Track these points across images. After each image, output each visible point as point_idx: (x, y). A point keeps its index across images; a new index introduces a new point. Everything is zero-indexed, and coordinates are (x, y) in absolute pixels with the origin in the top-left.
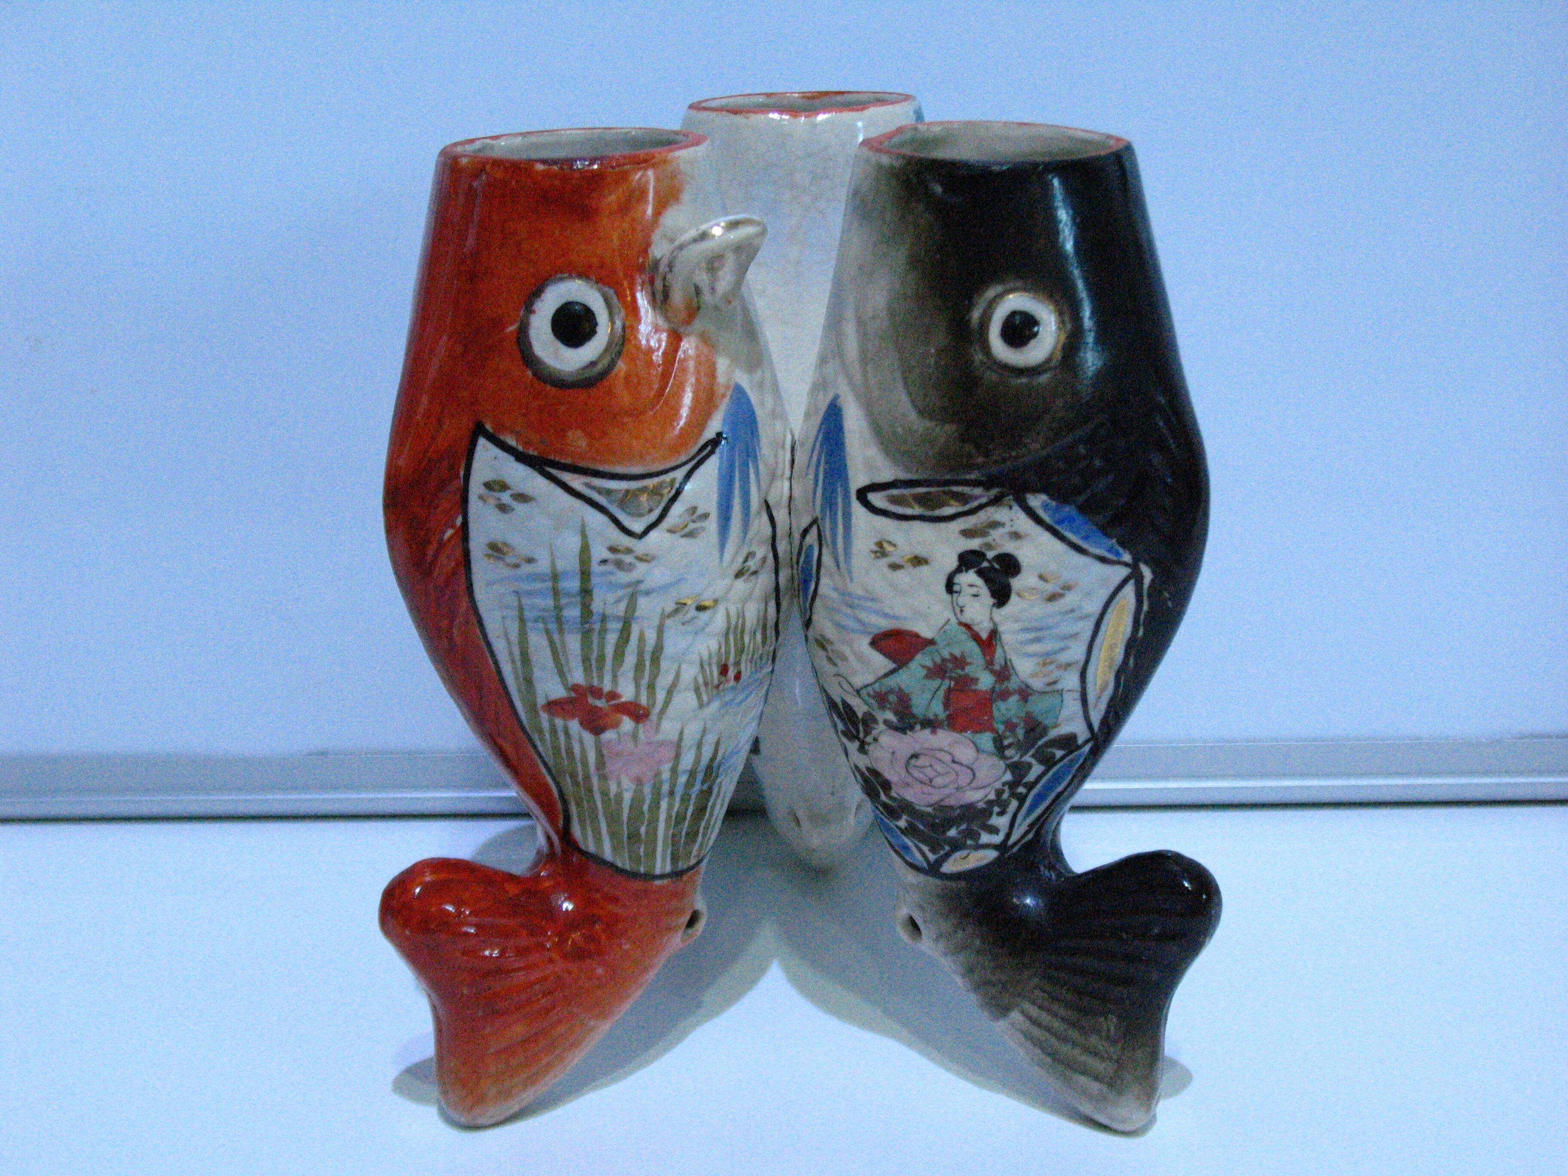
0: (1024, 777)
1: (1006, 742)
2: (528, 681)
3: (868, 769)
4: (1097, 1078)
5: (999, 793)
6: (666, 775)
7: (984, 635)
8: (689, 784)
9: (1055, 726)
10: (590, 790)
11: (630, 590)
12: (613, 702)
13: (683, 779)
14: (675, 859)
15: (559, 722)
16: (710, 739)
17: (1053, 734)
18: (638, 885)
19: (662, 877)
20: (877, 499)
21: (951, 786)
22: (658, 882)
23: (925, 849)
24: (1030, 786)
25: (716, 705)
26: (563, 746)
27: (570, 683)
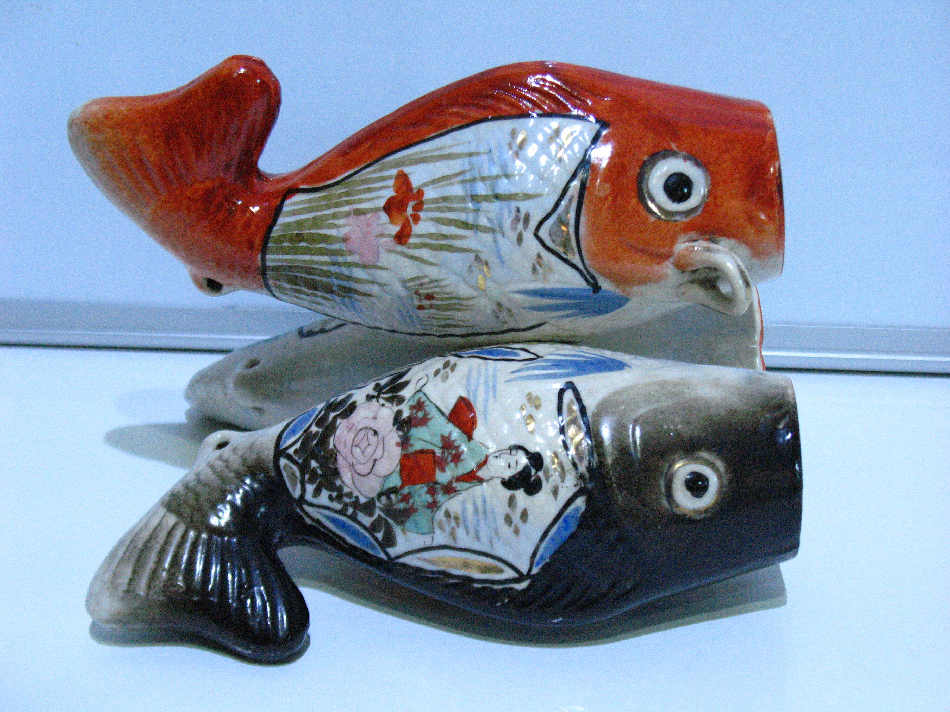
0: (361, 511)
1: (393, 496)
2: (423, 160)
3: (354, 403)
5: (350, 495)
6: (350, 259)
7: (480, 474)
8: (339, 276)
9: (404, 531)
10: (337, 205)
11: (498, 229)
12: (411, 219)
13: (345, 271)
14: (276, 269)
15: (391, 182)
16: (375, 290)
17: (398, 530)
18: (258, 242)
19: (264, 259)
20: (569, 395)
21: (354, 460)
22: (259, 257)
23: (297, 446)
24: (353, 518)
25: (403, 292)
26: (371, 186)
27: (424, 189)
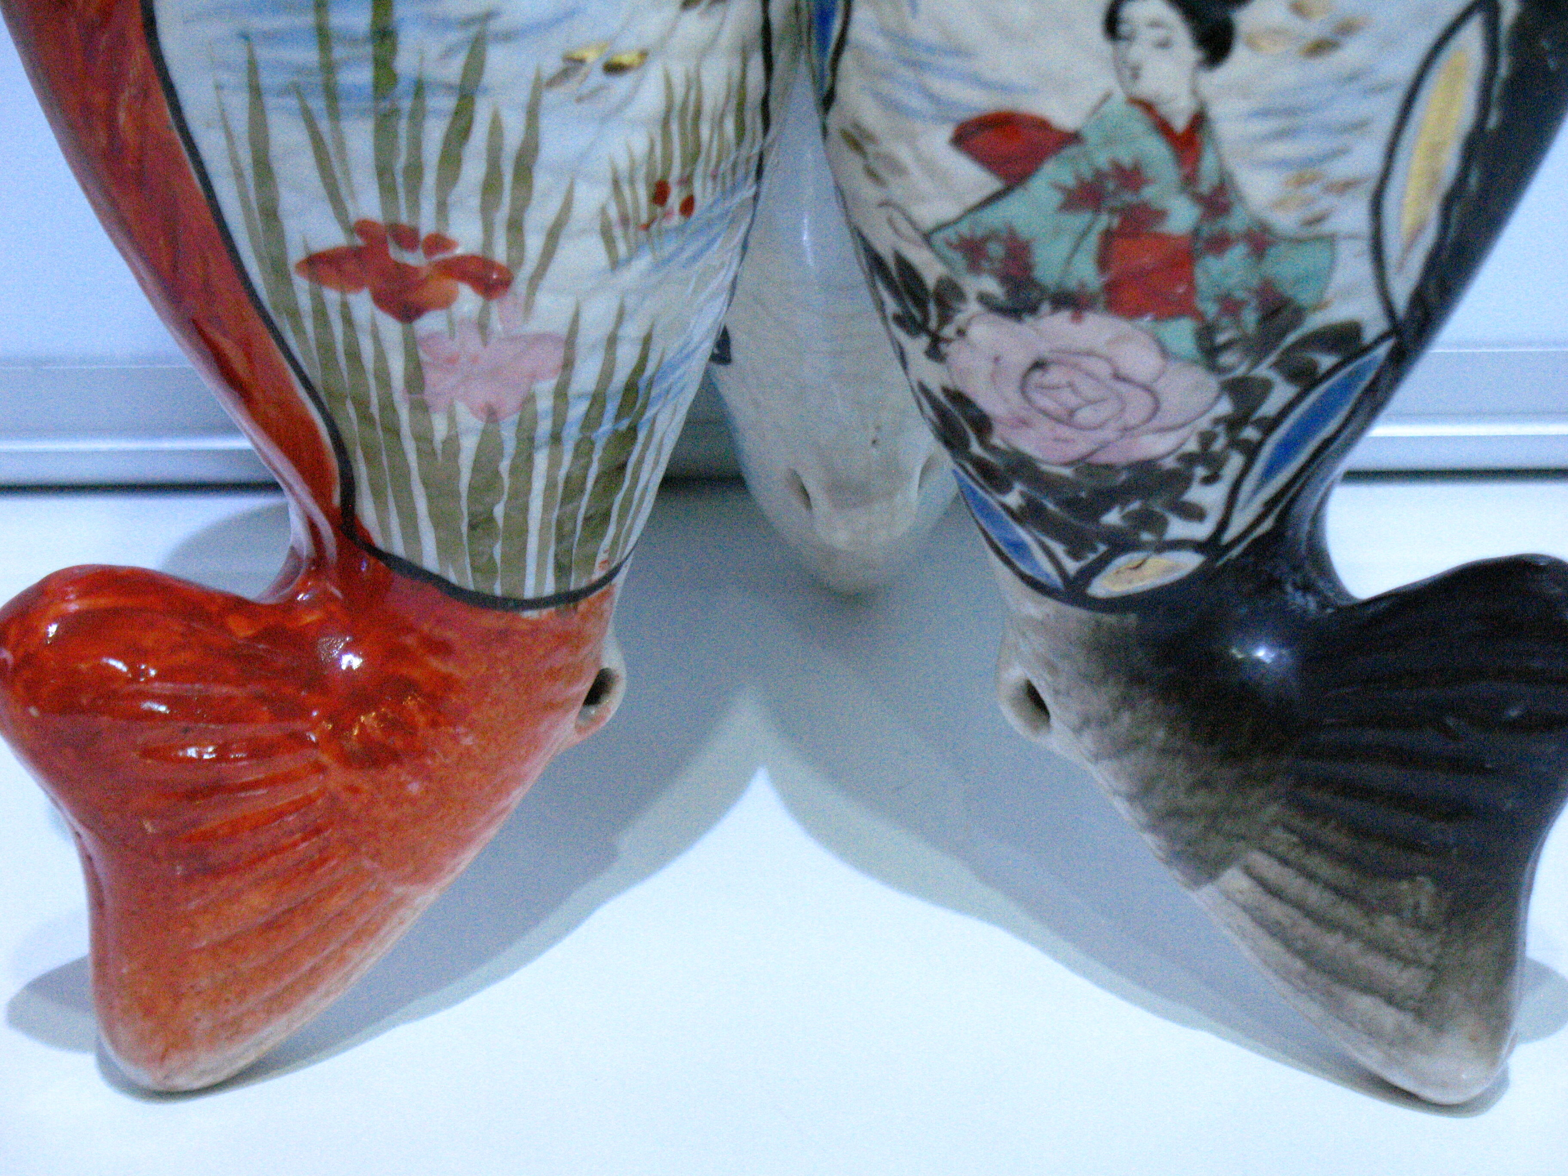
0: (1255, 408)
1: (1221, 338)
2: (270, 216)
3: (946, 391)
4: (1390, 1000)
5: (1207, 439)
6: (545, 404)
7: (1180, 123)
8: (590, 422)
9: (1321, 305)
10: (393, 431)
11: (473, 31)
12: (439, 257)
13: (578, 410)
14: (562, 570)
15: (332, 296)
16: (632, 331)
17: (1315, 321)
18: (489, 620)
19: (537, 603)
21: (1112, 424)
22: (531, 614)
23: (1059, 549)
24: (1269, 426)
25: (643, 263)
26: (340, 347)
27: (353, 218)
